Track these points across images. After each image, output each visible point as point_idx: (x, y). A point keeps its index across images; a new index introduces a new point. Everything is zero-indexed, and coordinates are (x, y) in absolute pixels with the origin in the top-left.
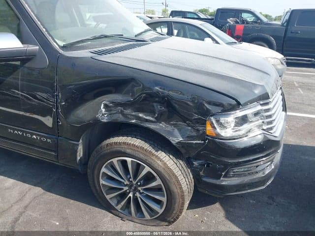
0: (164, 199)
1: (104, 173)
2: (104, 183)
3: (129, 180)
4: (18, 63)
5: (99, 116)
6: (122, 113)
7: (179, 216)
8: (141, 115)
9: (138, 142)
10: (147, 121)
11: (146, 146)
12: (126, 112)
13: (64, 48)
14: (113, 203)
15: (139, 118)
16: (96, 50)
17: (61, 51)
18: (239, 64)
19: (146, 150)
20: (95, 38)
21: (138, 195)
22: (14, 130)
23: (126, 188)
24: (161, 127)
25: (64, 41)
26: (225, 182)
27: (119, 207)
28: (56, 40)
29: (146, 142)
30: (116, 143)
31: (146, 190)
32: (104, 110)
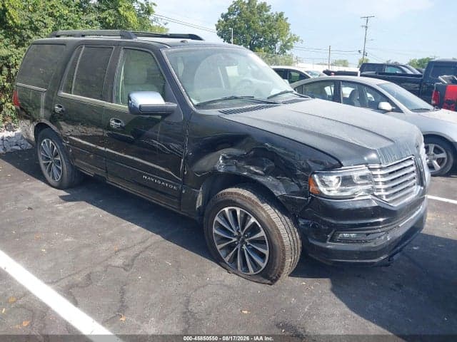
0: (266, 252)
1: (217, 222)
2: (216, 232)
3: (238, 231)
4: (160, 117)
5: (217, 166)
6: (236, 165)
7: (280, 273)
8: (252, 168)
9: (247, 193)
10: (256, 173)
11: (254, 198)
12: (240, 164)
13: (197, 106)
14: (222, 254)
15: (249, 171)
16: (224, 109)
17: (194, 109)
18: (363, 129)
19: (253, 201)
20: (226, 99)
21: (244, 247)
22: (148, 176)
23: (234, 240)
24: (268, 181)
25: (198, 100)
26: (330, 246)
27: (227, 259)
28: (192, 99)
29: (254, 194)
30: (228, 193)
31: (252, 241)
32: (221, 161)
